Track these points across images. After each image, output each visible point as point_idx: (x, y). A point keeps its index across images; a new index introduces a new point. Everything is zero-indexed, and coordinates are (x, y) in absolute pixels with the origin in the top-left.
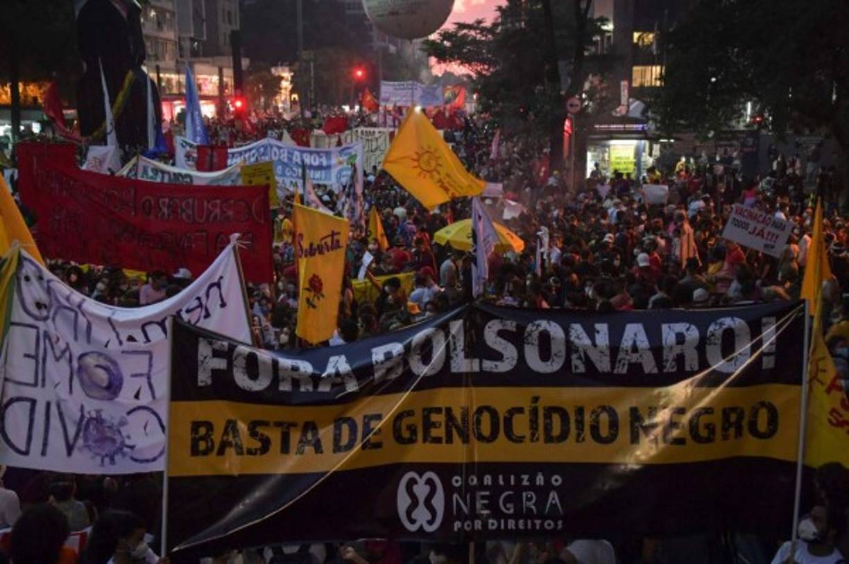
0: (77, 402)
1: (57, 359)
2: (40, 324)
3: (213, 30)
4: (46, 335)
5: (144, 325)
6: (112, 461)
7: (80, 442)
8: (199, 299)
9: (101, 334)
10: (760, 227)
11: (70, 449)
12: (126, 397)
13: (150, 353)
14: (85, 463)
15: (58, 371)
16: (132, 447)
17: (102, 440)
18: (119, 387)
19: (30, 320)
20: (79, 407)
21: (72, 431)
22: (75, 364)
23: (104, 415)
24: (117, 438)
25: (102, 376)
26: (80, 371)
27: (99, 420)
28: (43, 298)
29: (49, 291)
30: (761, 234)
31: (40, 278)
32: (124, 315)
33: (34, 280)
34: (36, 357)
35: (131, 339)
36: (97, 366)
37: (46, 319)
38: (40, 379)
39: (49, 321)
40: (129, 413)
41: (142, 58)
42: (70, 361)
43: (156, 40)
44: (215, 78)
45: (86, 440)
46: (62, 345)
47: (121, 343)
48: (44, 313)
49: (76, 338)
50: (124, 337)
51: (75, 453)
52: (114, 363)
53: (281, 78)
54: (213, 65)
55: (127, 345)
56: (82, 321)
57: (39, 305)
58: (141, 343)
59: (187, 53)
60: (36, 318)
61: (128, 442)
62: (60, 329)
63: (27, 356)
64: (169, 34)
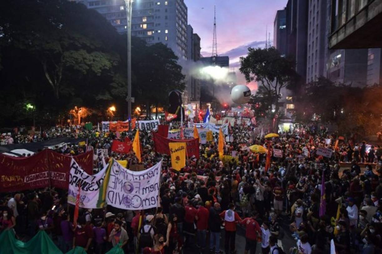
0: (122, 193)
1: (119, 183)
2: (116, 176)
3: (195, 96)
4: (117, 178)
5: (140, 176)
6: (129, 207)
7: (123, 202)
8: (152, 172)
9: (130, 177)
10: (325, 151)
11: (120, 203)
12: (134, 193)
13: (140, 183)
14: (123, 207)
15: (119, 186)
16: (133, 204)
17: (127, 202)
18: (133, 190)
19: (114, 174)
20: (122, 195)
21: (121, 199)
22: (123, 185)
23: (128, 197)
24: (131, 202)
25: (129, 188)
26: (124, 186)
27: (127, 198)
28: (117, 169)
29: (119, 168)
30: (325, 153)
31: (118, 165)
32: (135, 173)
33: (116, 166)
34: (114, 183)
35: (136, 179)
36: (129, 185)
37: (118, 174)
38: (115, 187)
39: (118, 175)
40: (134, 196)
41: (181, 103)
42: (122, 184)
43: (184, 98)
44: (195, 106)
45: (124, 201)
46: (121, 180)
47: (134, 180)
48: (118, 173)
49: (124, 178)
50: (135, 179)
51: (121, 204)
52: (132, 184)
53: (208, 106)
54: (195, 103)
55: (135, 180)
56: (126, 174)
57: (117, 171)
58: (138, 180)
59: (190, 100)
60: (115, 174)
61: (133, 203)
62: (121, 177)
63: (113, 182)
64: (186, 97)
